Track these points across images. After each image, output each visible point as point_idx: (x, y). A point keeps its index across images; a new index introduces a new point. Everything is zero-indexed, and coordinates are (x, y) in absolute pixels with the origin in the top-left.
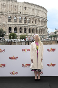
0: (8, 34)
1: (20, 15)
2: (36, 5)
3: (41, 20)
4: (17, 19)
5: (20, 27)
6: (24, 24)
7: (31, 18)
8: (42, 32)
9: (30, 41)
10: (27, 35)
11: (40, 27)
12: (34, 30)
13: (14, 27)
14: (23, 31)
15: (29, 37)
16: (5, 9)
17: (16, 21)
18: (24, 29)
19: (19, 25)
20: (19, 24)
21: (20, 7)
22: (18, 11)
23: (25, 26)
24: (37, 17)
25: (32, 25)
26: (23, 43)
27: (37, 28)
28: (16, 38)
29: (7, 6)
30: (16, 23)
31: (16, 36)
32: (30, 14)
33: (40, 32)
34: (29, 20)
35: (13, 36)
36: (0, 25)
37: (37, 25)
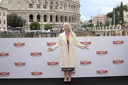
0: (28, 24)
3: (71, 4)
4: (40, 4)
5: (44, 14)
6: (49, 10)
8: (74, 20)
9: (58, 32)
10: (53, 25)
11: (71, 14)
12: (62, 17)
13: (37, 15)
14: (49, 19)
15: (56, 27)
17: (38, 7)
18: (49, 17)
19: (43, 12)
23: (51, 12)
24: (66, 1)
26: (48, 35)
27: (67, 16)
28: (39, 29)
30: (39, 9)
31: (39, 26)
33: (71, 21)
34: (56, 5)
35: (35, 27)
36: (19, 12)
37: (67, 12)
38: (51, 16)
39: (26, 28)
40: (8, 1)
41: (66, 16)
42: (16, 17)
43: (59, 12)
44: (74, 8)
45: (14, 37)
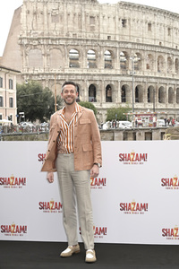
1: (108, 44)
2: (160, 11)
3: (175, 58)
4: (97, 57)
5: (107, 84)
6: (119, 73)
9: (140, 127)
10: (129, 109)
11: (173, 82)
12: (152, 91)
13: (88, 84)
14: (118, 95)
15: (136, 115)
16: (59, 26)
17: (93, 65)
18: (119, 89)
19: (105, 78)
20: (103, 75)
21: (106, 17)
22: (101, 31)
23: (125, 78)
24: (162, 50)
25: (146, 75)
26: (116, 135)
27: (164, 86)
29: (65, 17)
30: (94, 70)
32: (140, 39)
33: (175, 99)
34: (136, 59)
36: (45, 77)
37: (163, 76)
38: (124, 89)
40: (20, 52)
41: (161, 88)
42: (37, 90)
43: (143, 77)
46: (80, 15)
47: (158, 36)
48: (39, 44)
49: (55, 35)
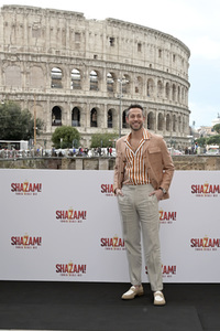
0: (48, 131)
1: (94, 64)
2: (151, 31)
3: (165, 82)
4: (82, 77)
5: (92, 107)
6: (105, 95)
7: (130, 74)
8: (171, 124)
10: (115, 136)
11: (163, 108)
13: (72, 107)
14: (103, 120)
16: (40, 41)
17: (77, 85)
18: (106, 113)
19: (90, 101)
20: (89, 97)
21: (93, 35)
22: (87, 49)
23: (112, 102)
24: (153, 73)
25: (135, 99)
26: (101, 163)
27: (154, 111)
29: (48, 31)
30: (78, 91)
31: (78, 138)
32: (130, 60)
33: (164, 126)
34: (125, 81)
35: (66, 138)
36: (23, 97)
37: (153, 101)
38: (110, 113)
39: (43, 143)
41: (150, 115)
42: (15, 112)
43: (132, 101)
44: (174, 91)
45: (8, 167)
46: (64, 31)
47: (148, 58)
48: (18, 60)
49: (35, 51)
